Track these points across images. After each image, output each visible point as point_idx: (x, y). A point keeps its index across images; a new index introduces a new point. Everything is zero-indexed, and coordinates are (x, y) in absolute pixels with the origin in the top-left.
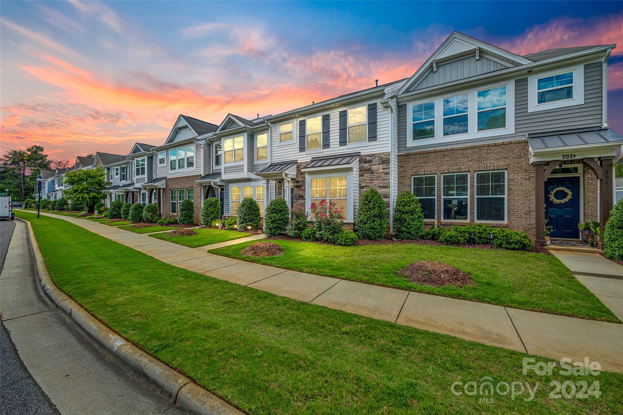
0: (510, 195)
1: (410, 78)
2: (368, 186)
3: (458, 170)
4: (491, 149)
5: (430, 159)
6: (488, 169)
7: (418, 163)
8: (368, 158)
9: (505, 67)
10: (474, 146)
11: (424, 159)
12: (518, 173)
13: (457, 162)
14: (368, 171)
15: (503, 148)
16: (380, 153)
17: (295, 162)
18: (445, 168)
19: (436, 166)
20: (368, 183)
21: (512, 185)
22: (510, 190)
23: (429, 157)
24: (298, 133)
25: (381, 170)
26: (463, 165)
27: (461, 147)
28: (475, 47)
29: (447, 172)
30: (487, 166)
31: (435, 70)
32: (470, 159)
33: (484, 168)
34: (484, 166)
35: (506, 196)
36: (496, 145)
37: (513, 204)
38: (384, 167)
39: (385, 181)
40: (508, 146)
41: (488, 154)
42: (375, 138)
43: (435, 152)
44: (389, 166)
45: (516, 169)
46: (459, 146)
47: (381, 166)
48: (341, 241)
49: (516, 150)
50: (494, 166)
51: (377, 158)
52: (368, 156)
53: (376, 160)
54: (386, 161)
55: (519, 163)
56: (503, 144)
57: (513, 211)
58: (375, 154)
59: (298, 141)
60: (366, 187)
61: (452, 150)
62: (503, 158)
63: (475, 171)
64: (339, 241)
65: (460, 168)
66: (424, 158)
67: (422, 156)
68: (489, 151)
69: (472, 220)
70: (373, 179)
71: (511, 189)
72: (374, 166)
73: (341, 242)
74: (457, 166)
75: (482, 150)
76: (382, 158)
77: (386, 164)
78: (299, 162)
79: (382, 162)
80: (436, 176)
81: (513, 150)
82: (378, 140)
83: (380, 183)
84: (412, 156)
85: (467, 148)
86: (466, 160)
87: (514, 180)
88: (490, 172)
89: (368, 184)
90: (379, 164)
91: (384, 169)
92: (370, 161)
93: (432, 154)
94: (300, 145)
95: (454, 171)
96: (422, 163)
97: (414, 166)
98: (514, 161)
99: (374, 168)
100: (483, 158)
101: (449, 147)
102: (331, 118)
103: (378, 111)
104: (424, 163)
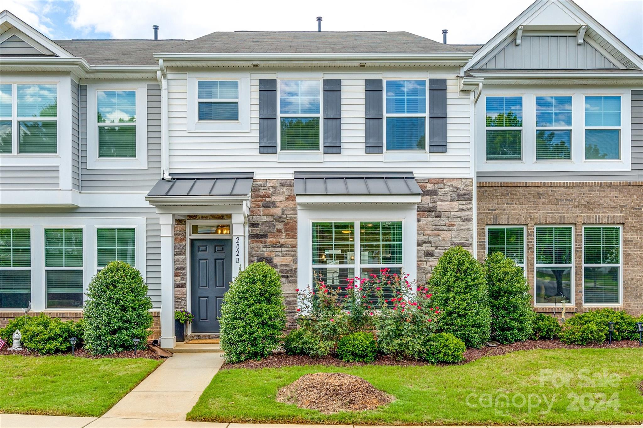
0: (628, 264)
1: (483, 45)
2: (430, 242)
3: (560, 220)
4: (604, 191)
5: (516, 197)
6: (601, 222)
7: (498, 204)
8: (430, 187)
9: (615, 67)
10: (583, 183)
11: (508, 197)
12: (637, 231)
13: (558, 206)
14: (430, 211)
15: (619, 191)
16: (454, 179)
17: (248, 176)
18: (540, 216)
19: (527, 210)
20: (429, 235)
21: (630, 248)
22: (627, 255)
23: (516, 194)
24: (257, 108)
25: (455, 213)
26: (568, 213)
27: (564, 183)
28: (582, 24)
29: (544, 222)
30: (599, 216)
31: (518, 42)
32: (576, 204)
33: (596, 219)
34: (596, 216)
35: (620, 265)
36: (610, 185)
37: (631, 277)
38: (461, 207)
39: (463, 234)
40: (626, 189)
41: (600, 198)
42: (443, 149)
43: (526, 186)
44: (470, 206)
45: (635, 225)
46: (562, 181)
47: (456, 204)
48: (445, 354)
49: (635, 197)
50: (608, 218)
51: (447, 189)
52: (429, 181)
53: (446, 192)
54: (465, 194)
55: (638, 216)
56: (620, 185)
57: (631, 288)
58: (443, 180)
59: (257, 127)
60: (425, 242)
61: (551, 185)
62: (620, 206)
63: (584, 224)
64: (441, 356)
65: (564, 217)
66: (508, 194)
67: (504, 190)
68: (601, 193)
69: (578, 304)
70: (441, 228)
71: (629, 254)
72: (443, 203)
73: (446, 358)
74: (558, 213)
75: (592, 191)
76: (457, 188)
77: (465, 200)
78: (256, 177)
79: (459, 195)
80: (525, 228)
81: (631, 196)
82: (449, 152)
83: (455, 237)
84: (487, 189)
85: (573, 186)
86: (571, 205)
87: (632, 241)
88: (602, 226)
89: (430, 239)
90: (452, 200)
91: (461, 210)
92: (433, 193)
93: (521, 190)
94: (261, 138)
95: (554, 222)
96: (503, 204)
97: (491, 208)
98: (632, 212)
99: (442, 206)
100: (594, 203)
101: (548, 181)
102: (343, 89)
103: (449, 95)
104: (507, 204)
